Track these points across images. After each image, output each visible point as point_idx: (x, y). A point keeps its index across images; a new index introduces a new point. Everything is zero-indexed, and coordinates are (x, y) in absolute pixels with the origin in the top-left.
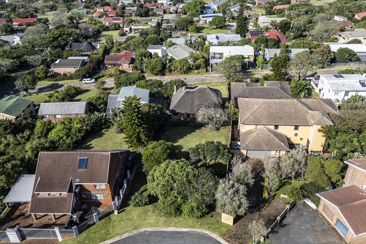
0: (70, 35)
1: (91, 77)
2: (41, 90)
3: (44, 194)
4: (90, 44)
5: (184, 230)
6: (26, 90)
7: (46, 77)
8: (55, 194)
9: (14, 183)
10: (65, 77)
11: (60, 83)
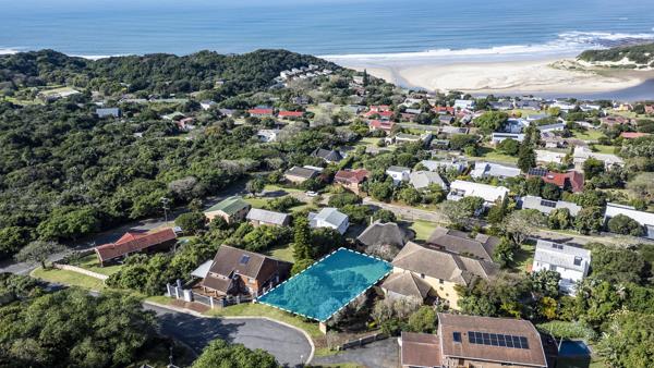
0: (320, 139)
1: (315, 191)
2: (268, 195)
3: (214, 275)
4: (337, 152)
5: (290, 326)
6: (253, 192)
7: (277, 182)
8: (221, 277)
9: (202, 263)
10: (294, 185)
11: (287, 190)
